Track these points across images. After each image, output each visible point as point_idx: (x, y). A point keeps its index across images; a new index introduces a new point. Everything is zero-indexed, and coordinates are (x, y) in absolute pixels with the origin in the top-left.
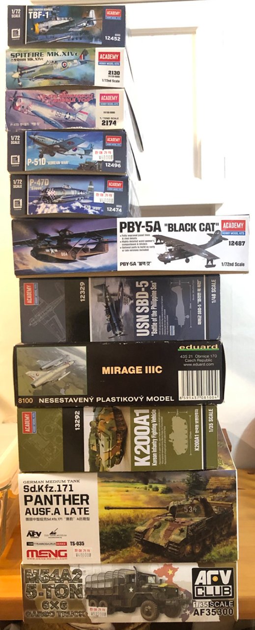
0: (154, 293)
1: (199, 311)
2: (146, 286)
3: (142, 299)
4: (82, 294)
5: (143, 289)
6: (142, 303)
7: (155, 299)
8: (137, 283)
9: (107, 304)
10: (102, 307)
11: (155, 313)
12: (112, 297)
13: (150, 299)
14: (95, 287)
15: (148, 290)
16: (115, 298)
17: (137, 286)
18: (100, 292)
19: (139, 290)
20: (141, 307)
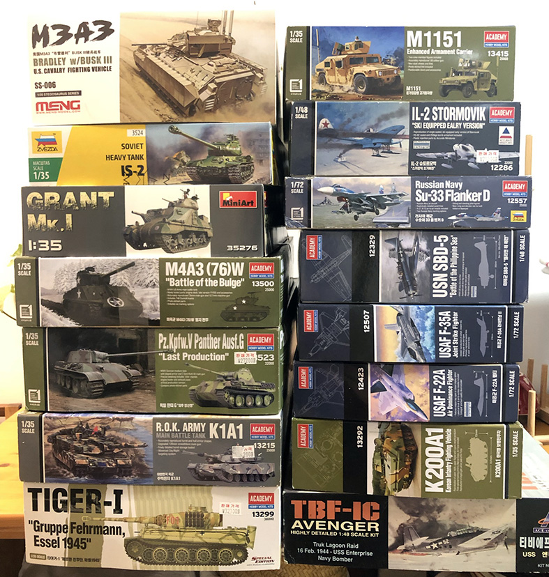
0: (455, 249)
1: (506, 271)
2: (445, 241)
3: (440, 256)
4: (372, 249)
5: (442, 245)
6: (440, 258)
7: (455, 255)
8: (435, 237)
9: (399, 260)
10: (394, 263)
11: (454, 272)
12: (406, 252)
13: (449, 256)
14: (386, 241)
15: (448, 245)
16: (410, 254)
17: (435, 240)
18: (392, 246)
19: (438, 245)
20: (439, 264)
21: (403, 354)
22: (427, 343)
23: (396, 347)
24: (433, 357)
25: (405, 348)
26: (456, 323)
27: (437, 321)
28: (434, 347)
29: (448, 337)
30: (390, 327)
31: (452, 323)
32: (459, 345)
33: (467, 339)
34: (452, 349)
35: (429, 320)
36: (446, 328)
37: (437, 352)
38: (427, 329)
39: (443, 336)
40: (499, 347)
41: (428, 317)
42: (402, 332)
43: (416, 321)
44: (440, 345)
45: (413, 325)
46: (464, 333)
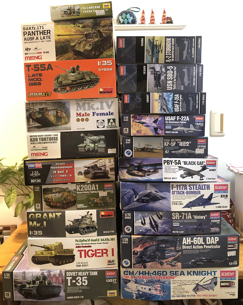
0: (175, 71)
1: (194, 80)
2: (171, 68)
3: (170, 74)
4: (144, 71)
5: (170, 70)
6: (170, 75)
7: (175, 74)
8: (168, 67)
9: (155, 76)
10: (153, 76)
11: (175, 80)
12: (157, 73)
13: (173, 74)
14: (150, 68)
15: (172, 70)
16: (158, 73)
17: (168, 68)
18: (152, 70)
19: (169, 70)
20: (169, 77)
21: (161, 110)
22: (170, 106)
23: (159, 108)
24: (172, 111)
25: (162, 108)
26: (181, 99)
27: (174, 98)
28: (173, 107)
29: (178, 104)
30: (157, 100)
31: (179, 99)
32: (182, 107)
33: (185, 105)
34: (179, 108)
35: (171, 98)
36: (177, 101)
37: (174, 110)
38: (170, 101)
39: (176, 104)
40: (197, 108)
41: (170, 97)
42: (161, 102)
43: (166, 98)
44: (175, 107)
45: (165, 100)
46: (184, 102)
